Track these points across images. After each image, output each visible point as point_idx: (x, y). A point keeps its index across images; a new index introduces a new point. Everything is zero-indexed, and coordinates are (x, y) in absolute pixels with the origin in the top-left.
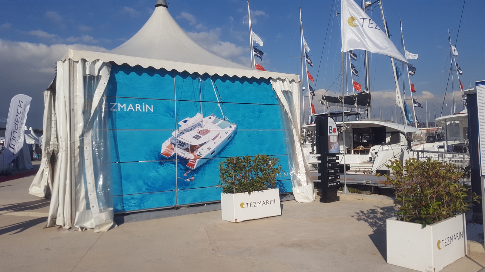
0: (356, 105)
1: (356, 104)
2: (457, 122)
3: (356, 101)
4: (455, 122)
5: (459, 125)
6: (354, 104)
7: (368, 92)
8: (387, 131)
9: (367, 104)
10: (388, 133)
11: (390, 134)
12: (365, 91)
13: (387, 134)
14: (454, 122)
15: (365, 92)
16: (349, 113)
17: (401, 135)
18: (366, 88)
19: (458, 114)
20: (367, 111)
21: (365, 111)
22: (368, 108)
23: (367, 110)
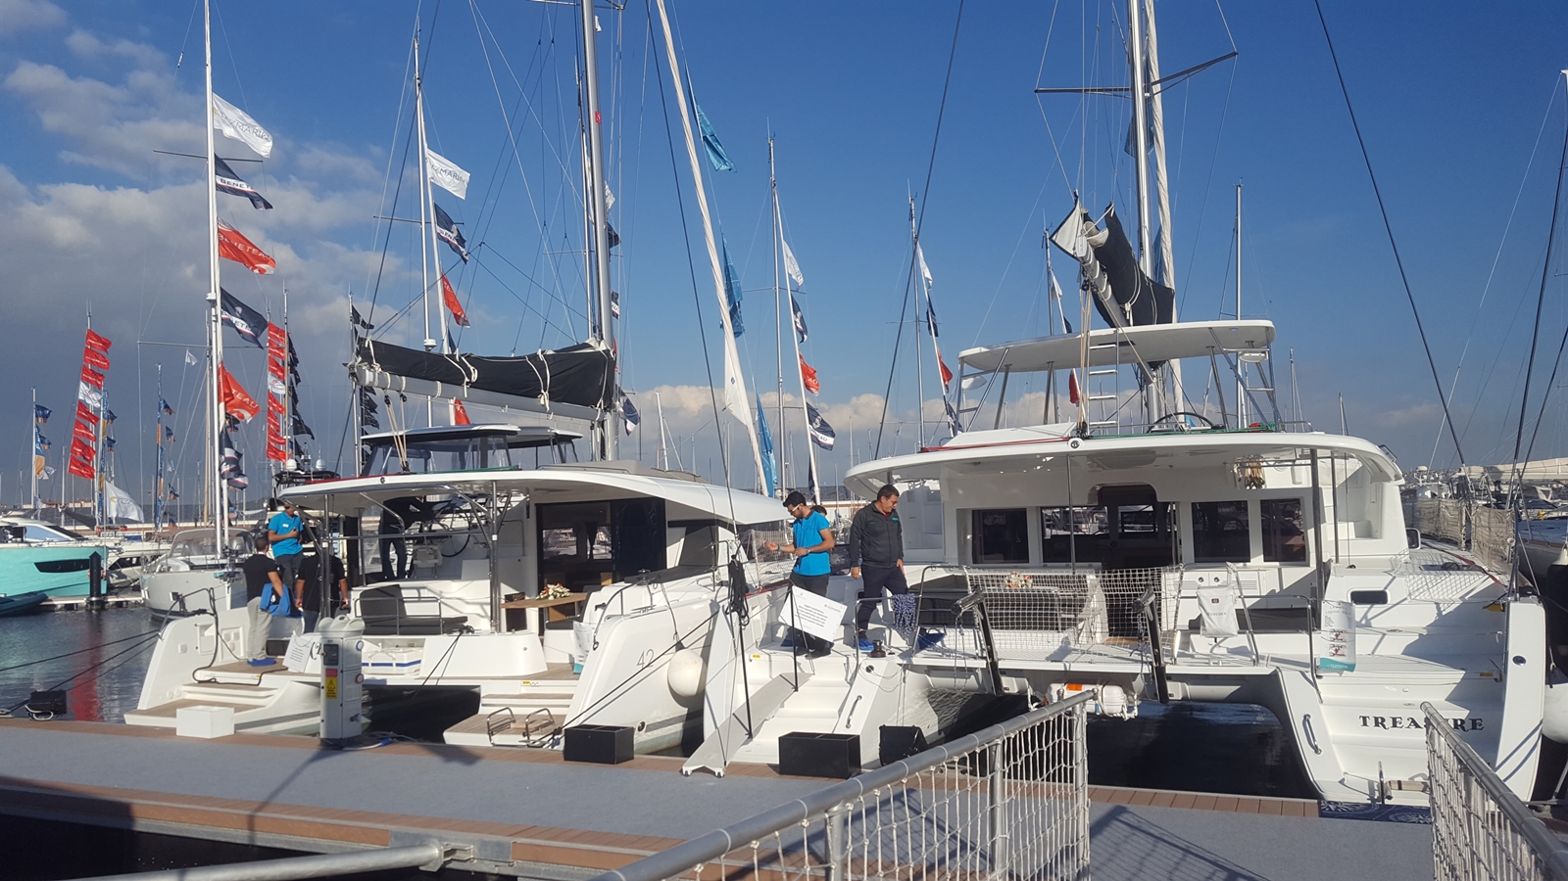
0: (544, 399)
1: (546, 394)
2: (933, 485)
3: (545, 380)
4: (926, 485)
5: (940, 500)
6: (535, 394)
7: (602, 347)
8: (668, 518)
9: (601, 401)
10: (674, 524)
11: (683, 530)
12: (591, 341)
13: (669, 531)
14: (922, 487)
15: (588, 346)
16: (514, 433)
17: (723, 533)
18: (597, 329)
19: (936, 450)
20: (598, 430)
21: (592, 428)
22: (602, 416)
23: (602, 424)
